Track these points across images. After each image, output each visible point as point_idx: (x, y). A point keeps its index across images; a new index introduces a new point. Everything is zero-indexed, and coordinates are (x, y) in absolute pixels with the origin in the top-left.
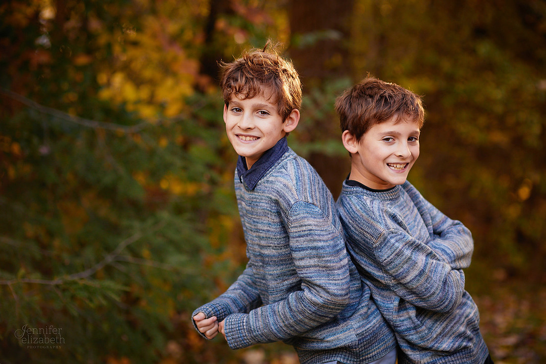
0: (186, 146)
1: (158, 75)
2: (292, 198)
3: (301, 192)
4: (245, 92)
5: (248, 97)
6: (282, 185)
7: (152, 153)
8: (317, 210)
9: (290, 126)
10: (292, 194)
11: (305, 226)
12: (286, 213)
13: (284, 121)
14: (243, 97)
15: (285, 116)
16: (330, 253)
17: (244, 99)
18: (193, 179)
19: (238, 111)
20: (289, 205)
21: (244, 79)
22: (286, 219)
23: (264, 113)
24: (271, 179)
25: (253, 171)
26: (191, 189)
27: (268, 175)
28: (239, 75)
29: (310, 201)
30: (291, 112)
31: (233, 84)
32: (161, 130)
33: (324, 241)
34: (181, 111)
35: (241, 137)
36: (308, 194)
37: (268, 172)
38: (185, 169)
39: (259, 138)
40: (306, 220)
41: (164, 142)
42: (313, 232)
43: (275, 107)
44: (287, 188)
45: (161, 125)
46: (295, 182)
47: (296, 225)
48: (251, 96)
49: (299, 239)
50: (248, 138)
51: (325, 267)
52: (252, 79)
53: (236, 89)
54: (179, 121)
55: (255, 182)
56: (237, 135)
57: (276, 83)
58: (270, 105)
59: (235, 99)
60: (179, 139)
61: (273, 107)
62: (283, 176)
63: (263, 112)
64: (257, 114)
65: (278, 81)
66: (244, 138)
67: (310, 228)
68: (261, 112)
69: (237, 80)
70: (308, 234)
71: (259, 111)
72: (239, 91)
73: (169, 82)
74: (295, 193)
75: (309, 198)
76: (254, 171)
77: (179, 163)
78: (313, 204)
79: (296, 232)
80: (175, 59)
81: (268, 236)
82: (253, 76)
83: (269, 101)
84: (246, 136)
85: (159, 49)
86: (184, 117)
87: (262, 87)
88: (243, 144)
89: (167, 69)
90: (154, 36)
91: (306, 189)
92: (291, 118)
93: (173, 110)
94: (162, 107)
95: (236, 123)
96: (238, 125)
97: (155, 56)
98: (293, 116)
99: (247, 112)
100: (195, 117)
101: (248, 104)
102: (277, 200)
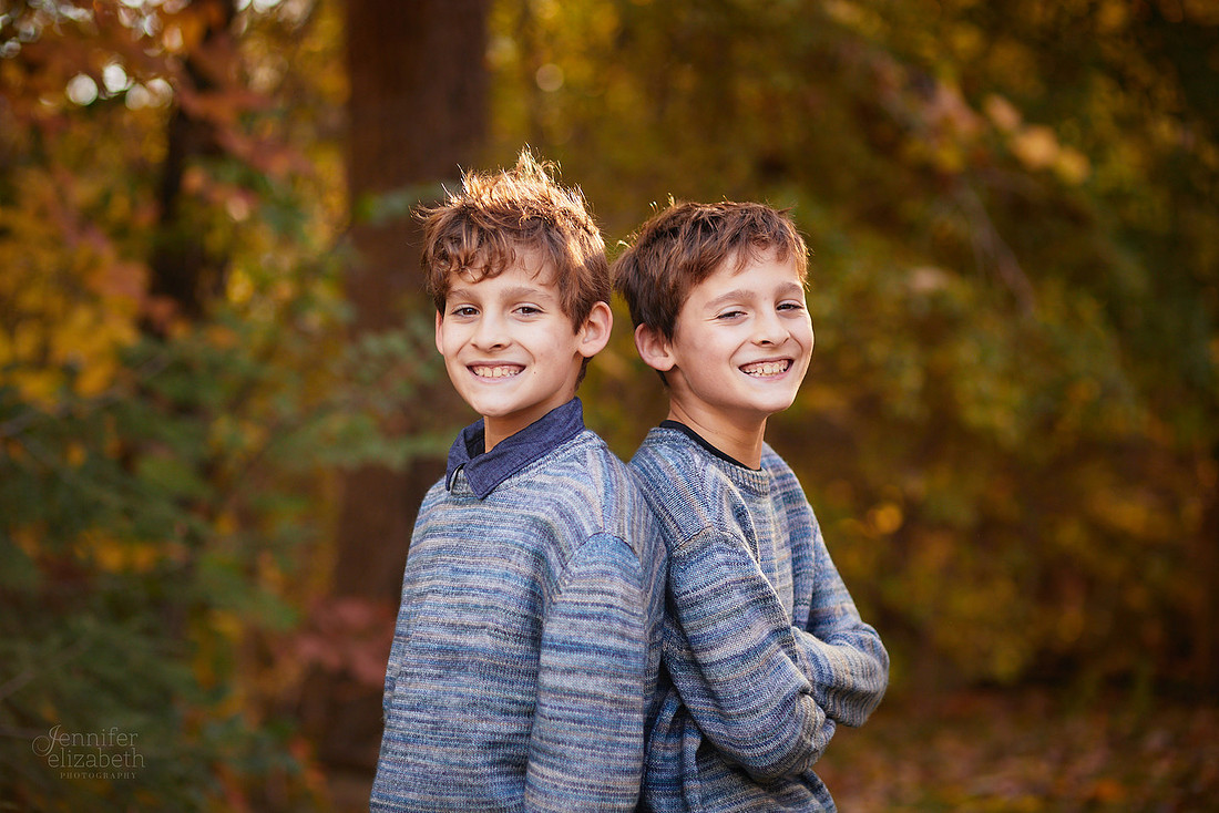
0: (127, 459)
1: (56, 304)
2: (590, 523)
3: (613, 513)
4: (480, 264)
5: (487, 274)
6: (571, 493)
7: (51, 480)
8: (635, 565)
9: (594, 342)
10: (592, 514)
11: (603, 592)
12: (563, 555)
13: (576, 330)
14: (478, 276)
15: (579, 316)
16: (636, 669)
17: (481, 280)
18: (149, 535)
19: (470, 313)
20: (579, 536)
21: (475, 235)
22: (558, 570)
23: (529, 310)
24: (539, 479)
25: (499, 454)
26: (143, 557)
27: (532, 471)
28: (464, 227)
29: (628, 539)
30: (591, 308)
31: (451, 250)
32: (68, 426)
33: (631, 639)
34: (113, 382)
35: (480, 371)
36: (626, 523)
37: (534, 464)
38: (128, 513)
39: (522, 367)
40: (607, 580)
41: (77, 455)
42: (613, 611)
43: (554, 294)
44: (584, 499)
45: (69, 416)
46: (602, 491)
47: (582, 586)
48: (495, 270)
49: (579, 621)
50: (498, 371)
51: (616, 701)
52: (495, 232)
53: (459, 259)
54: (109, 406)
55: (495, 482)
56: (471, 367)
57: (551, 239)
58: (542, 290)
59: (458, 285)
60: (111, 444)
61: (550, 293)
62: (576, 475)
63: (528, 308)
64: (514, 314)
65: (555, 234)
66: (487, 371)
67: (611, 600)
68: (523, 308)
69: (459, 241)
70: (602, 613)
71: (518, 306)
72: (468, 262)
73: (82, 317)
74: (599, 513)
75: (626, 532)
76: (498, 456)
77: (112, 499)
78: (632, 548)
79: (577, 603)
80: (93, 264)
81: (490, 603)
82: (495, 224)
83: (538, 279)
84: (492, 366)
85: (56, 242)
86: (121, 394)
87: (518, 251)
88: (488, 387)
89: (75, 287)
90: (42, 214)
91: (623, 511)
92: (592, 324)
93: (93, 381)
94: (70, 373)
95: (467, 339)
96: (473, 341)
97: (47, 260)
98: (596, 317)
99: (491, 310)
100: (144, 392)
101: (491, 291)
102: (547, 524)
